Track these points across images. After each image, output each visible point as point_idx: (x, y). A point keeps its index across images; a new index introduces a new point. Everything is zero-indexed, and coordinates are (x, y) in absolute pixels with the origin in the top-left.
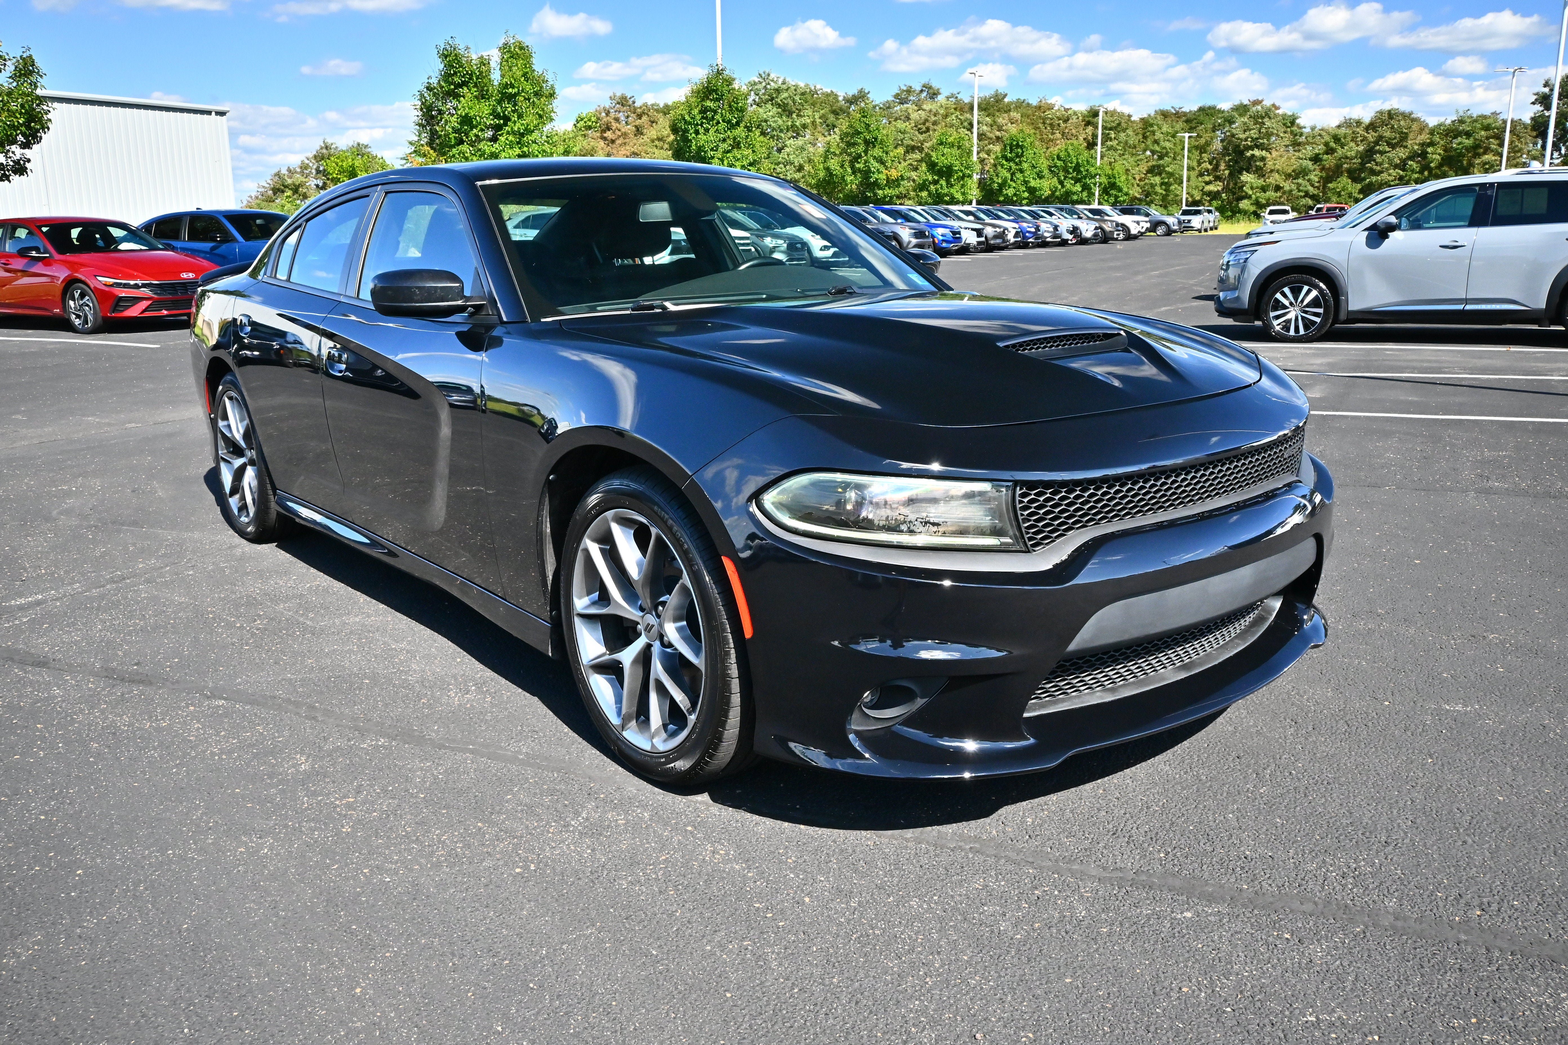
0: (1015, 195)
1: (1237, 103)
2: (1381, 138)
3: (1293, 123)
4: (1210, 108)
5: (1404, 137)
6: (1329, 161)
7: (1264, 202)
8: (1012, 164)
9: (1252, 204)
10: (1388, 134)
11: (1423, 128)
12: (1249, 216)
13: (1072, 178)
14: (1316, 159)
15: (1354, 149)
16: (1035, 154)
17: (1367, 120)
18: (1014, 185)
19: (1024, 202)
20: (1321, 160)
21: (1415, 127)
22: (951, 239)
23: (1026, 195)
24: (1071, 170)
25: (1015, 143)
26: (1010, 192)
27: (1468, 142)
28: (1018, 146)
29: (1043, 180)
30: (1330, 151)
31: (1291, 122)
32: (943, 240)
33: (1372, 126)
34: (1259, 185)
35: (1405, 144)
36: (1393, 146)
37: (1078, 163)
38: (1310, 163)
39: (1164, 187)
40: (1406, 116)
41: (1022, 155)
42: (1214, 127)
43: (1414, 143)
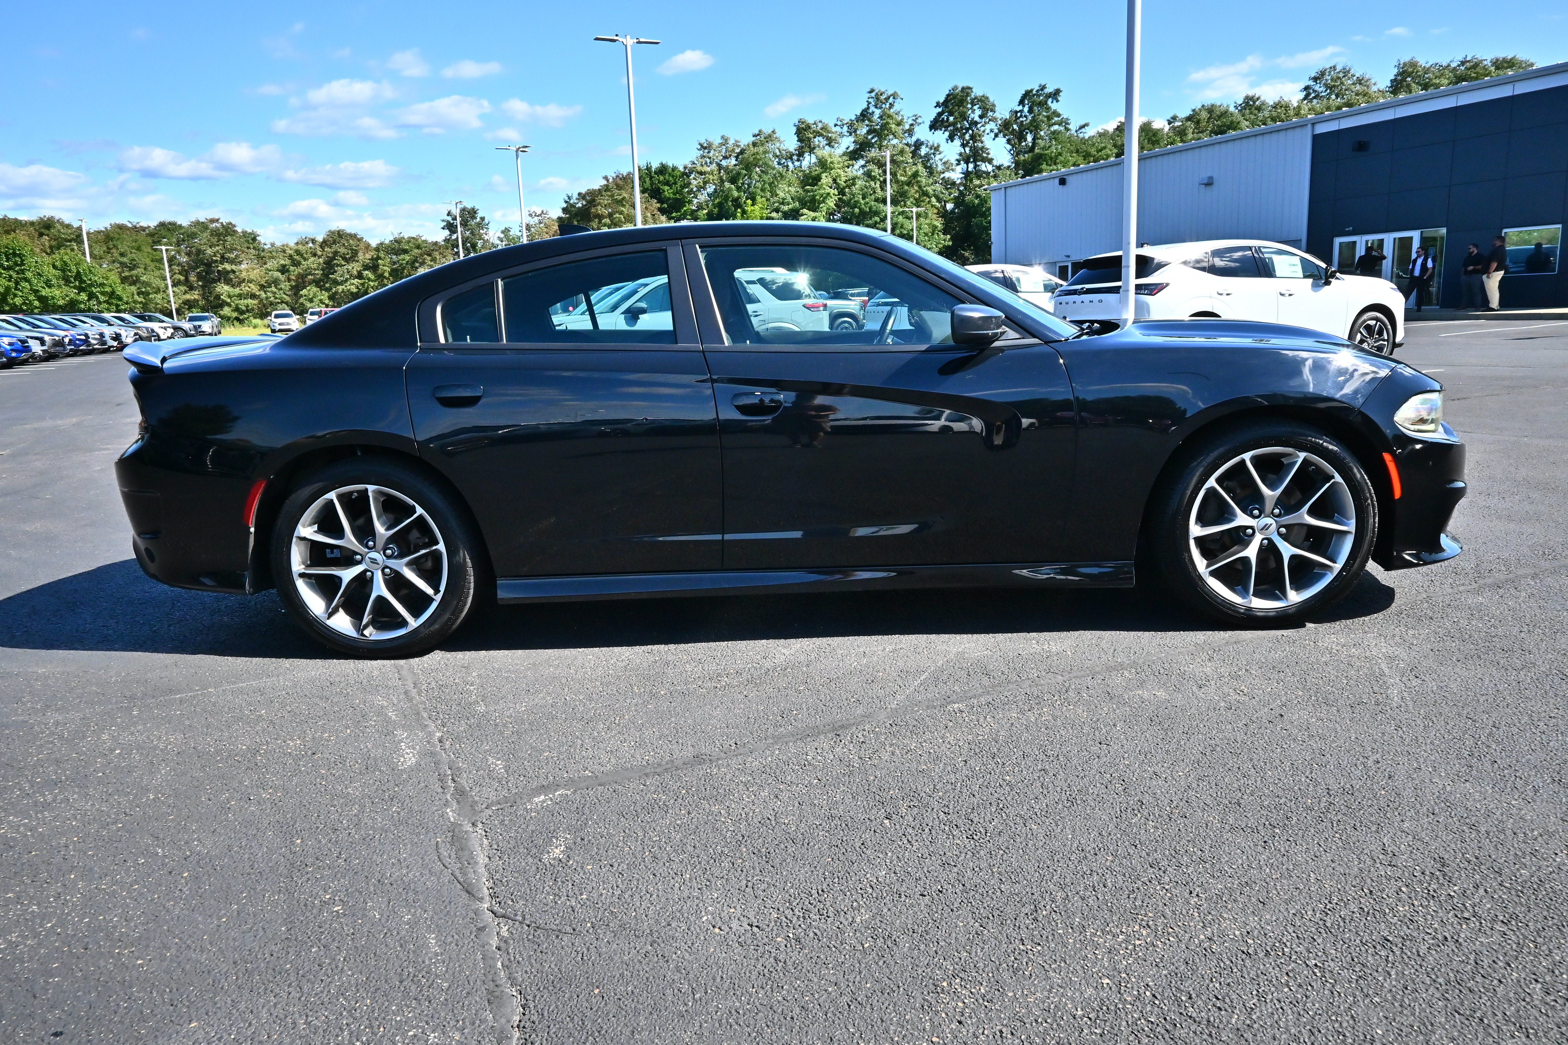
0: (24, 303)
1: (193, 220)
2: (336, 253)
3: (254, 239)
4: (170, 223)
5: (355, 253)
6: (295, 271)
7: (244, 308)
8: (11, 273)
9: (232, 311)
10: (342, 250)
11: (368, 246)
12: (232, 322)
13: (75, 287)
14: (283, 270)
15: (312, 263)
16: (36, 262)
17: (320, 239)
18: (20, 294)
19: (36, 311)
20: (288, 271)
21: (362, 246)
22: (20, 348)
23: (36, 303)
24: (72, 279)
25: (11, 251)
26: (18, 301)
27: (407, 257)
28: (15, 255)
29: (53, 289)
30: (296, 264)
31: (251, 238)
32: (12, 350)
33: (324, 244)
34: (236, 293)
35: (356, 259)
36: (347, 261)
37: (78, 273)
38: (279, 274)
39: (141, 296)
40: (353, 236)
41: (22, 264)
42: (178, 242)
43: (364, 257)
